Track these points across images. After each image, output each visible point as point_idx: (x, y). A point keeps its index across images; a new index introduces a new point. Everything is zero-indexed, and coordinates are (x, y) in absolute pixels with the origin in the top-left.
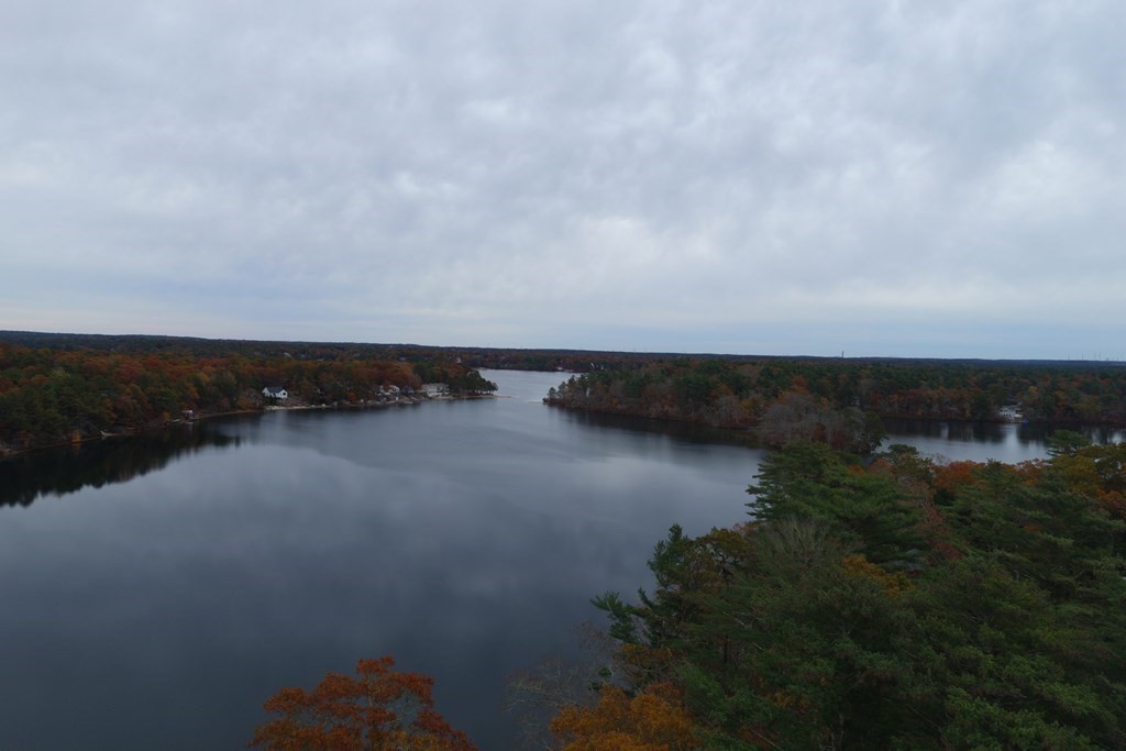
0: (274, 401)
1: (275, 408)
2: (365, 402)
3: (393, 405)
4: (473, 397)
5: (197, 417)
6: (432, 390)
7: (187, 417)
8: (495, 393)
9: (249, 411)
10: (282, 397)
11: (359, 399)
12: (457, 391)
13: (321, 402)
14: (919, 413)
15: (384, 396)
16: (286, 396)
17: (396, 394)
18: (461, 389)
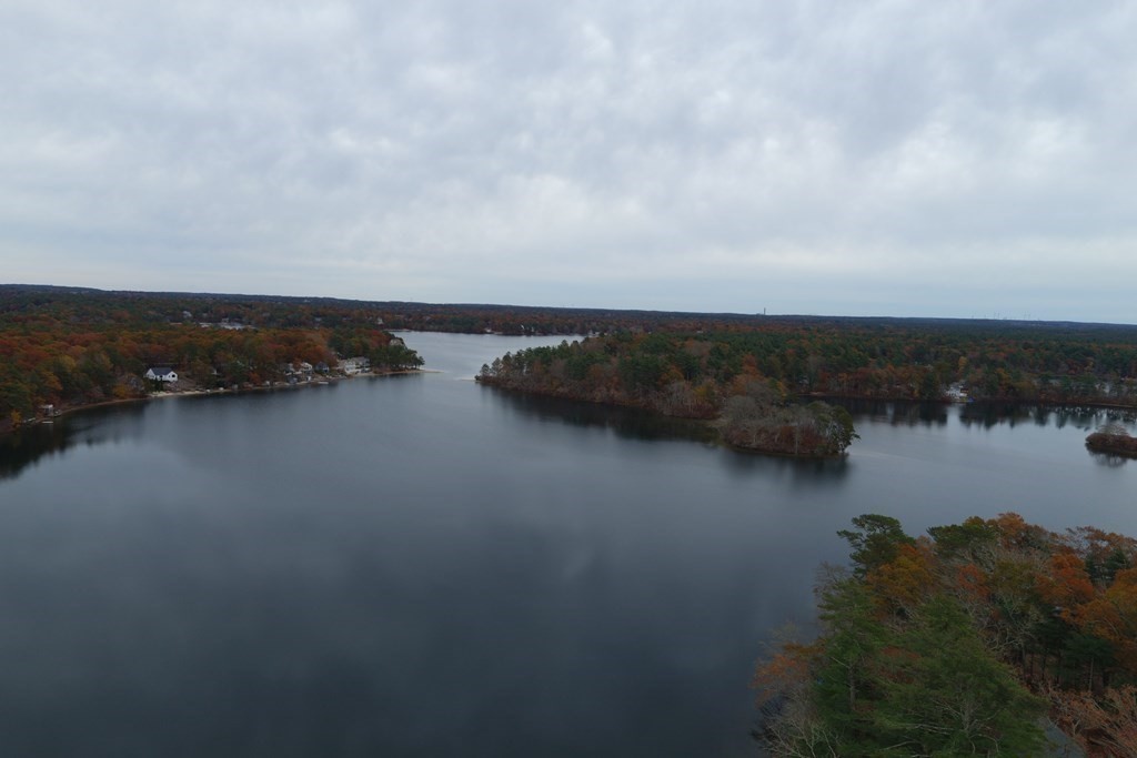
0: (160, 385)
1: (162, 394)
2: (271, 384)
3: (306, 386)
4: (398, 374)
5: (59, 413)
6: (350, 367)
7: (46, 413)
8: (421, 368)
9: (128, 400)
10: (171, 379)
11: (264, 381)
12: (378, 365)
13: (219, 385)
14: (868, 393)
15: (294, 376)
16: (175, 379)
17: (308, 374)
18: (383, 365)
